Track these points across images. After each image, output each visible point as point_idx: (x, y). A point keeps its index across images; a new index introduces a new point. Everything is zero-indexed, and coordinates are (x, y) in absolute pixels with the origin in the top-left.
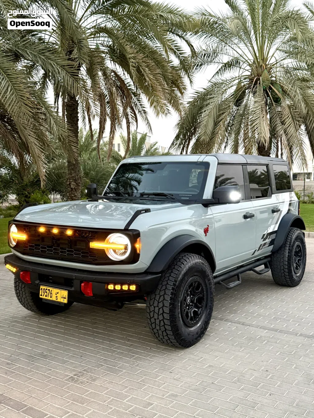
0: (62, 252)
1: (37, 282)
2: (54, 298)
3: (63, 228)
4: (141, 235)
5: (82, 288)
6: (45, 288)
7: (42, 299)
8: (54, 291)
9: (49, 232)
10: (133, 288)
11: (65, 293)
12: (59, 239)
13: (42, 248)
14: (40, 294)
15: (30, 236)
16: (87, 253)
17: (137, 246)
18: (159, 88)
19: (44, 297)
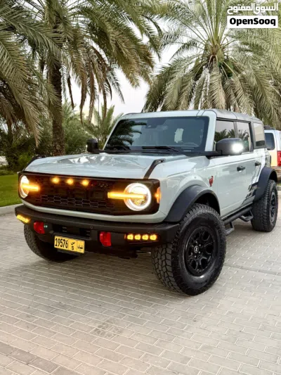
0: (76, 203)
1: (52, 232)
2: (70, 248)
3: (78, 179)
4: (161, 185)
5: (101, 238)
6: (60, 238)
7: (57, 249)
8: (70, 241)
9: (63, 183)
10: (154, 237)
11: (82, 243)
12: (74, 190)
13: (55, 198)
14: (55, 244)
15: (43, 187)
16: (105, 203)
17: (157, 196)
18: (134, 61)
19: (60, 247)
